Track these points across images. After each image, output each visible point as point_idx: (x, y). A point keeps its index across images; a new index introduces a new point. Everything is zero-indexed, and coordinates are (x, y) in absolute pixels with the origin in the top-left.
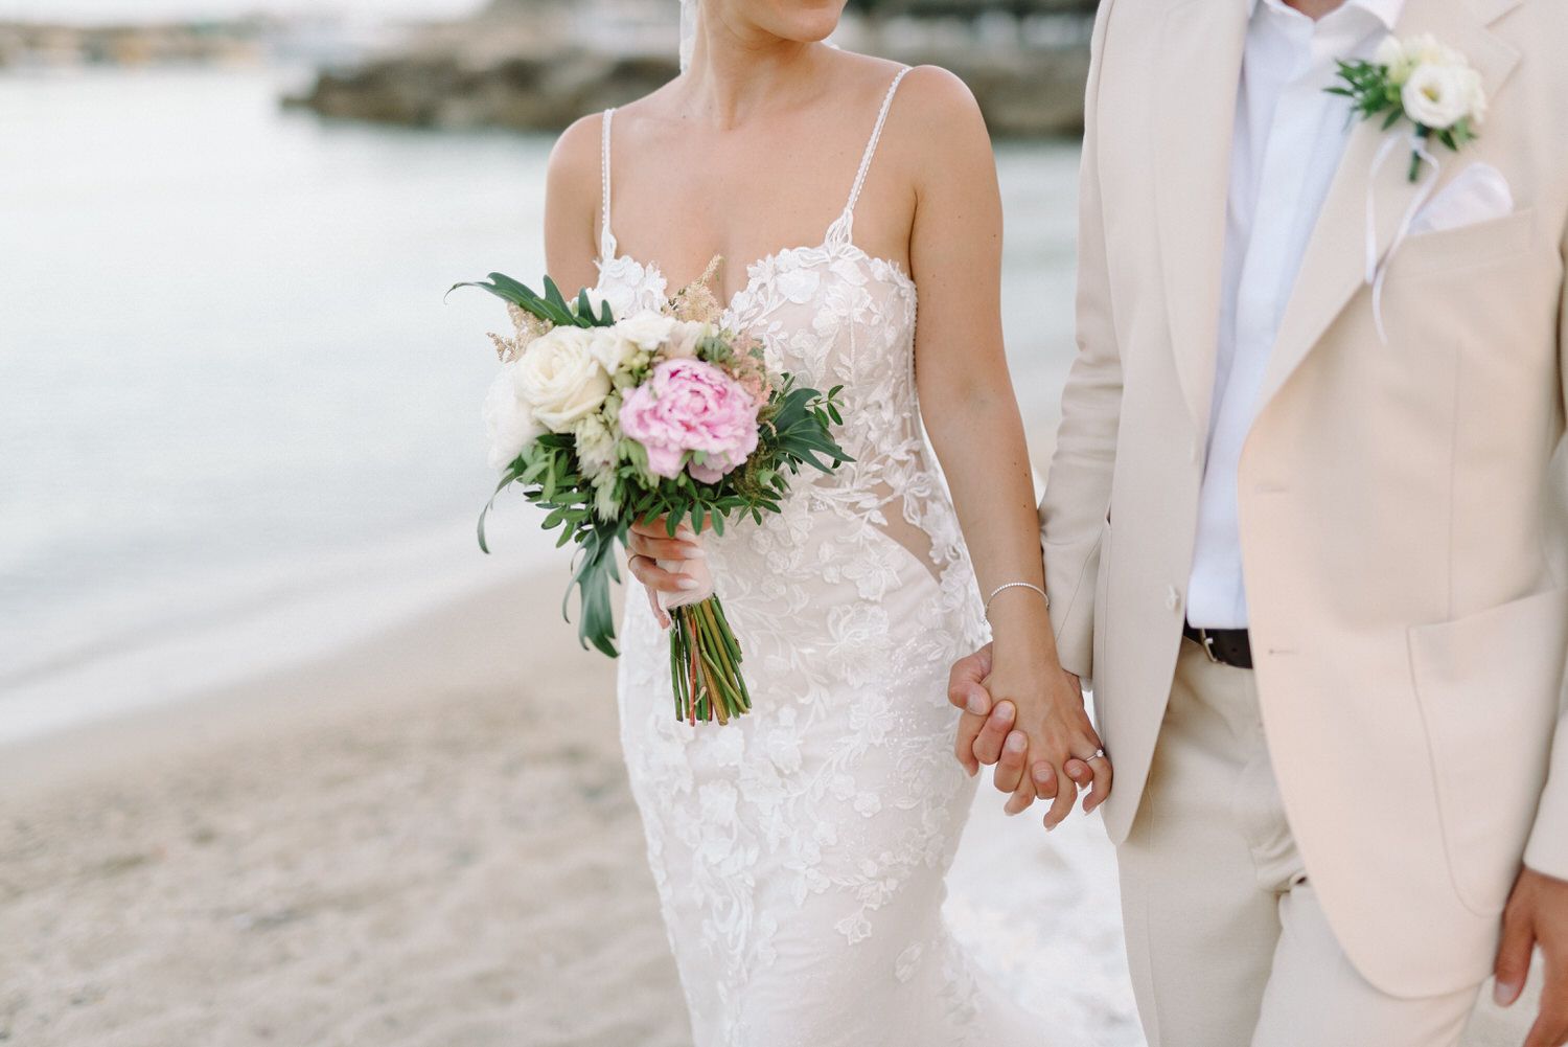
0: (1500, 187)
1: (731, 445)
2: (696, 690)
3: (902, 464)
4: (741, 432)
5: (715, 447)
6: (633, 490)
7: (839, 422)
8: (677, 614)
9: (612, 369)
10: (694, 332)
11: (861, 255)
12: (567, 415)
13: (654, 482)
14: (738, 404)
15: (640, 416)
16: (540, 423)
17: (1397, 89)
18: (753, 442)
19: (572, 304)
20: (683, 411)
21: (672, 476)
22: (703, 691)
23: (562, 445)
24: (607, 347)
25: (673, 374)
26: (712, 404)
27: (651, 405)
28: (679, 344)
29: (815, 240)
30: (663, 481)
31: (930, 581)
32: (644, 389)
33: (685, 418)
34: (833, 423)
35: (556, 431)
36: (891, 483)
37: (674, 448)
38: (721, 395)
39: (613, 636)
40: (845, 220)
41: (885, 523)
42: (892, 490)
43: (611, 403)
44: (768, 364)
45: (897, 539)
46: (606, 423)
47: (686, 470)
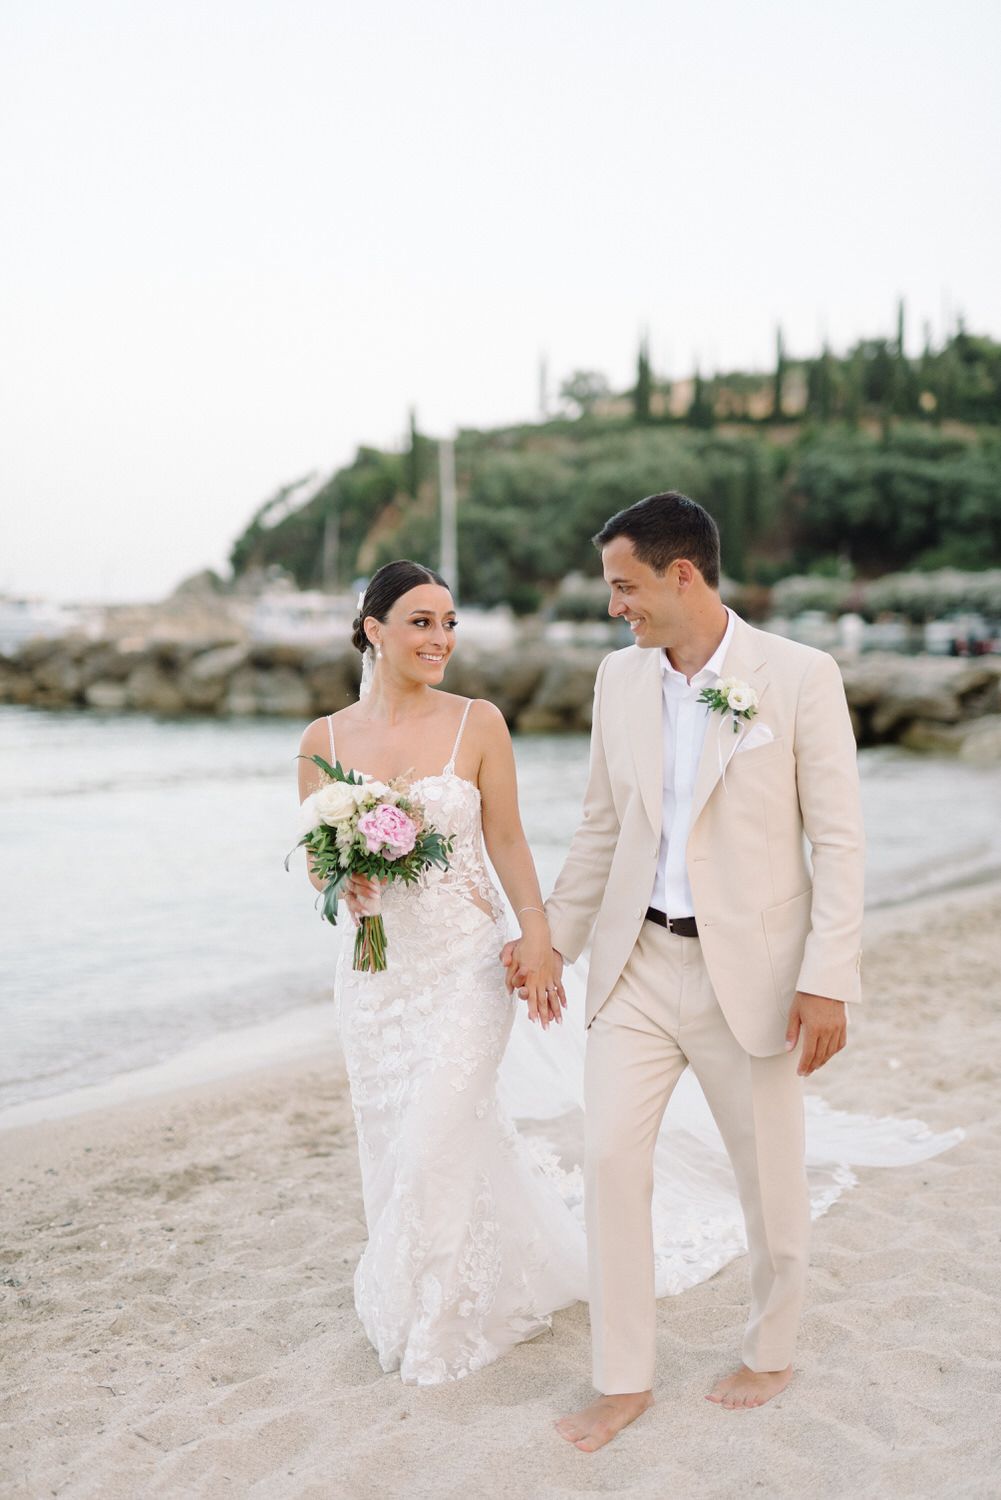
0: (768, 730)
1: (402, 844)
2: (364, 955)
3: (477, 872)
4: (408, 840)
5: (396, 844)
6: (357, 855)
7: (451, 851)
8: (363, 920)
9: (359, 803)
10: (396, 796)
11: (459, 779)
12: (335, 818)
13: (367, 854)
14: (409, 829)
15: (367, 824)
16: (322, 821)
17: (725, 698)
18: (412, 847)
19: (346, 775)
20: (385, 825)
21: (375, 853)
22: (367, 956)
23: (331, 832)
24: (358, 794)
25: (385, 810)
26: (398, 825)
27: (373, 820)
28: (389, 798)
29: (439, 773)
30: (371, 853)
31: (492, 923)
32: (371, 813)
33: (386, 828)
34: (448, 851)
35: (328, 824)
36: (473, 880)
37: (379, 840)
38: (403, 823)
39: (336, 915)
40: (451, 765)
41: (472, 898)
42: (474, 884)
43: (355, 817)
44: (425, 816)
45: (478, 906)
46: (351, 826)
47: (381, 852)
